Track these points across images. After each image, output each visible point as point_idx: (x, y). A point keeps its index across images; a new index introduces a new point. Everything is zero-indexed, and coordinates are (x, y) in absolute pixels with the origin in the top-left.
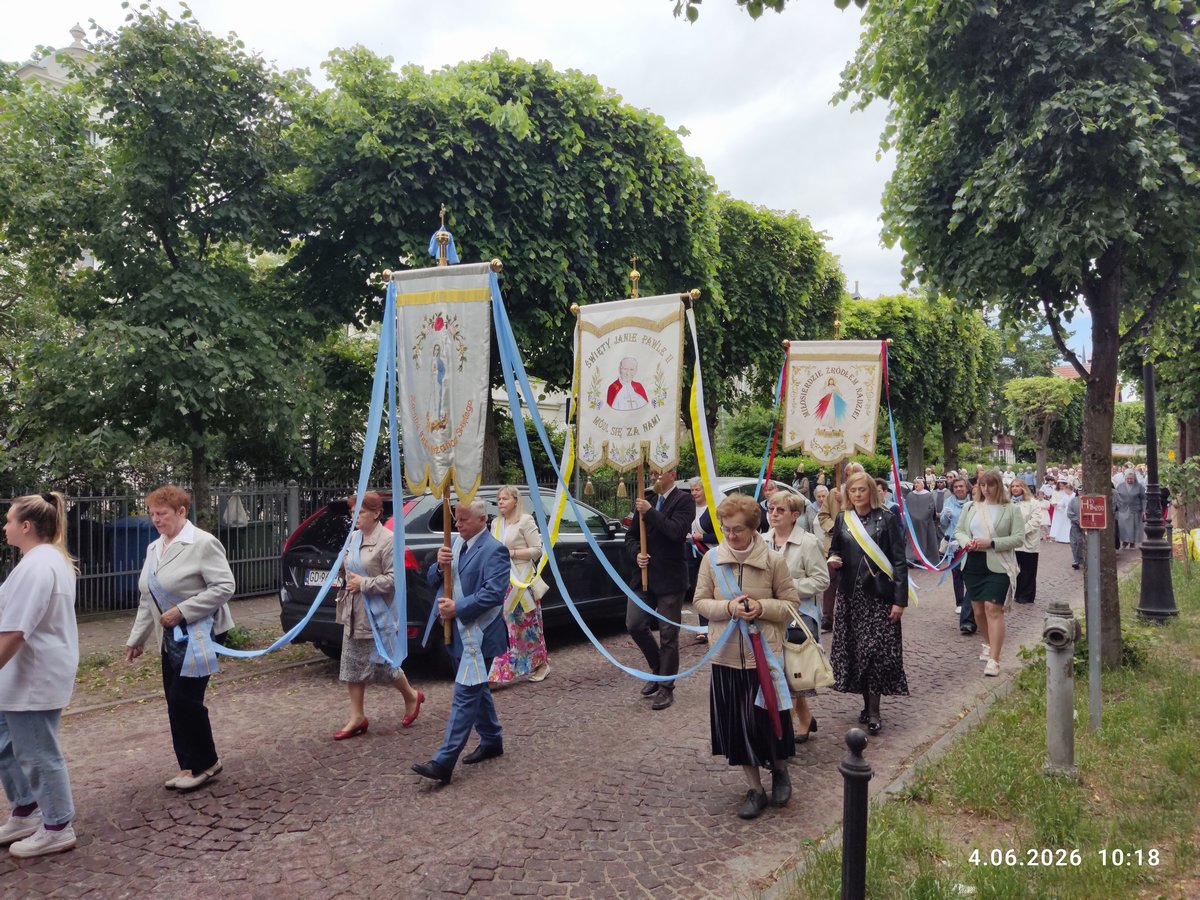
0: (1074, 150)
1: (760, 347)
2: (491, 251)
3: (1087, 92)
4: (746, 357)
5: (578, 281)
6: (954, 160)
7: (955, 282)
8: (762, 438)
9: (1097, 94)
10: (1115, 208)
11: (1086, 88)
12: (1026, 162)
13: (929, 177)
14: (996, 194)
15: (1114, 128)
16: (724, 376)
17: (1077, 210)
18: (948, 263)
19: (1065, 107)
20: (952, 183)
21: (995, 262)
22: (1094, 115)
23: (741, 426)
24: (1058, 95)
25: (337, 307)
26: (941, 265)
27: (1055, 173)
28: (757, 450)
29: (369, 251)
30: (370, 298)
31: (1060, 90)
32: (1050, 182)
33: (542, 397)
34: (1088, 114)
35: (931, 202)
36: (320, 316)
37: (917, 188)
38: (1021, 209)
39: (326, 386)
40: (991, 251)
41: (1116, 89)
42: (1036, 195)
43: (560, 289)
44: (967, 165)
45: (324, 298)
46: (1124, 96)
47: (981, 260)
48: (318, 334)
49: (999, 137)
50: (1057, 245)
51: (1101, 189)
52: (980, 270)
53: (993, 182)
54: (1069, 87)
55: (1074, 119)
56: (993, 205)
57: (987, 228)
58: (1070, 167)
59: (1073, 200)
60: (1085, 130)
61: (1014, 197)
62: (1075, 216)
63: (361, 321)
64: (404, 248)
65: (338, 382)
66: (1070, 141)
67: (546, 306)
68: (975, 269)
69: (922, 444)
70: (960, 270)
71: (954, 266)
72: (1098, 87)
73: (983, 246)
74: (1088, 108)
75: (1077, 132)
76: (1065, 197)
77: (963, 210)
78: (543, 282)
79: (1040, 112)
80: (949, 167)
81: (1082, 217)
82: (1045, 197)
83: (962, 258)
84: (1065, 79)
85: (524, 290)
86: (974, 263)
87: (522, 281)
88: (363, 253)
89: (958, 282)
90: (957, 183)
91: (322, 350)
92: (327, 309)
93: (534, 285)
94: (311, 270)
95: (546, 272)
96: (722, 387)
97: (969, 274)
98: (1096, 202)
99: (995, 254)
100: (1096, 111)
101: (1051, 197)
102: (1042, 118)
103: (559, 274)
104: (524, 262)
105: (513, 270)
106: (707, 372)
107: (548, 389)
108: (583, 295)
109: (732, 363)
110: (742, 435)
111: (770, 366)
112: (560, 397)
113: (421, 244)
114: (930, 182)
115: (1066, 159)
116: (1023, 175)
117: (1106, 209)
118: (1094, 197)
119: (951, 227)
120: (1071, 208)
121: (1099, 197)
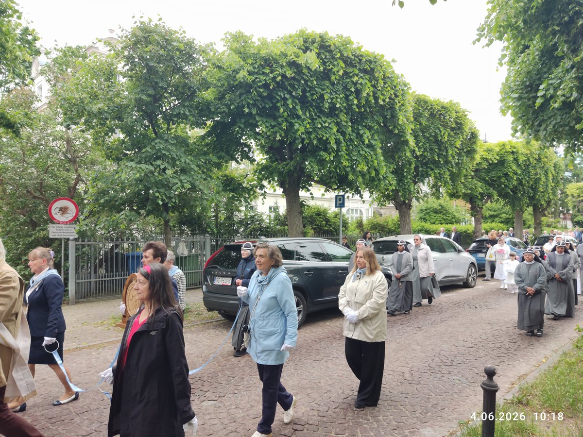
1: (434, 168)
2: (300, 124)
4: (427, 173)
5: (342, 137)
6: (538, 70)
7: (540, 133)
8: (435, 215)
12: (577, 70)
13: (525, 79)
14: (561, 88)
16: (415, 183)
18: (536, 124)
20: (537, 82)
21: (562, 123)
23: (424, 208)
25: (228, 153)
26: (533, 124)
28: (432, 221)
29: (242, 126)
30: (242, 149)
33: (323, 195)
35: (526, 93)
36: (219, 158)
37: (519, 85)
38: (575, 95)
39: (223, 190)
40: (559, 117)
43: (332, 142)
44: (545, 73)
45: (222, 150)
47: (554, 122)
48: (219, 166)
49: (563, 57)
52: (554, 127)
53: (559, 81)
56: (560, 92)
57: (556, 105)
61: (571, 88)
63: (238, 159)
64: (259, 124)
65: (228, 188)
67: (326, 150)
68: (551, 127)
69: (521, 218)
70: (543, 127)
71: (540, 125)
73: (555, 114)
77: (544, 96)
78: (324, 138)
80: (535, 74)
83: (543, 121)
85: (315, 142)
86: (550, 123)
87: (314, 138)
88: (240, 127)
89: (542, 134)
90: (540, 82)
91: (220, 173)
92: (223, 154)
93: (320, 140)
94: (216, 136)
95: (326, 133)
96: (415, 189)
97: (548, 129)
99: (562, 119)
103: (332, 134)
104: (315, 129)
105: (309, 133)
106: (406, 181)
107: (326, 191)
108: (343, 144)
109: (420, 176)
110: (424, 213)
111: (439, 177)
112: (332, 195)
113: (266, 122)
114: (525, 82)
116: (576, 77)
119: (537, 105)
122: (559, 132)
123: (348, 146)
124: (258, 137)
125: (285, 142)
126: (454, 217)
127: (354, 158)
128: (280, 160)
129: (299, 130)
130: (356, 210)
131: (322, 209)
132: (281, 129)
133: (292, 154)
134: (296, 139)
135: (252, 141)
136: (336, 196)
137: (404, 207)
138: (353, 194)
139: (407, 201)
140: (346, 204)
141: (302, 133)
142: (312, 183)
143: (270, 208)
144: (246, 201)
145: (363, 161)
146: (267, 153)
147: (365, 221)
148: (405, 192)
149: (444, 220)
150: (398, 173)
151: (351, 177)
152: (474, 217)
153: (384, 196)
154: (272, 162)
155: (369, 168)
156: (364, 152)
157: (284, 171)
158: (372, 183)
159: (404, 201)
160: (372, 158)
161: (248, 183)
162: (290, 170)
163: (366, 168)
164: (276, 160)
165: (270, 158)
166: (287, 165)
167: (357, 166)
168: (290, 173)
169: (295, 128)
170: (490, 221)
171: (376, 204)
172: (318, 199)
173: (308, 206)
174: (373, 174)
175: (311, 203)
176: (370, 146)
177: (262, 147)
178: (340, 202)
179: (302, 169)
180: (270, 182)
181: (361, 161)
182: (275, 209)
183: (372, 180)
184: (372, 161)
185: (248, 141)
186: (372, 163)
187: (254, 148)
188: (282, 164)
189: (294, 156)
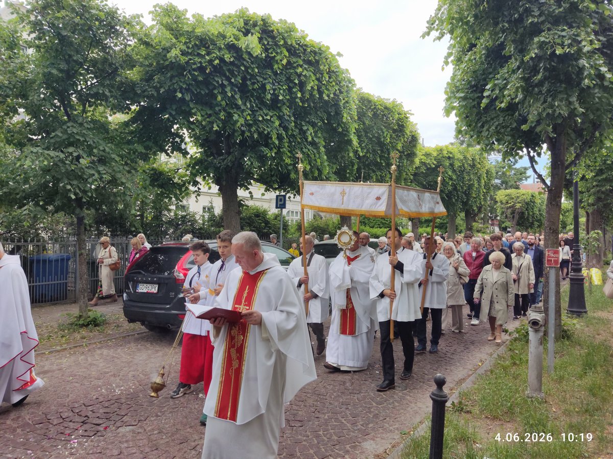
0: (550, 64)
1: (376, 170)
2: (239, 115)
3: (559, 32)
4: (369, 175)
5: (284, 133)
6: (484, 70)
7: (483, 134)
8: (374, 218)
9: (564, 34)
10: (570, 96)
11: (558, 30)
12: (524, 71)
13: (470, 79)
14: (508, 87)
15: (573, 52)
17: (551, 96)
18: (480, 124)
19: (547, 40)
20: (482, 83)
21: (504, 124)
22: (562, 45)
24: (543, 34)
25: (156, 143)
26: (475, 126)
27: (539, 77)
28: (371, 225)
29: (174, 113)
30: (174, 139)
31: (544, 31)
32: (536, 81)
33: (263, 195)
34: (559, 44)
35: (472, 92)
36: (147, 148)
37: (464, 84)
38: (520, 96)
39: (150, 185)
40: (502, 119)
41: (574, 31)
42: (529, 88)
43: (274, 137)
44: (490, 73)
45: (149, 139)
46: (578, 35)
47: (497, 123)
48: (145, 158)
49: (510, 57)
50: (539, 114)
51: (563, 85)
52: (496, 128)
53: (505, 82)
54: (549, 29)
55: (552, 47)
56: (506, 92)
57: (503, 105)
58: (547, 74)
59: (549, 91)
60: (558, 52)
61: (517, 88)
62: (549, 99)
63: (169, 152)
64: (193, 111)
65: (156, 184)
66: (548, 59)
67: (267, 145)
68: (493, 128)
69: (454, 223)
70: (485, 129)
71: (483, 126)
72: (564, 30)
73: (498, 116)
74: (559, 41)
75: (554, 53)
76: (544, 89)
77: (490, 96)
78: (266, 132)
79: (534, 43)
80: (481, 74)
81: (553, 100)
82: (533, 89)
83: (487, 122)
84: (547, 26)
85: (256, 136)
86: (493, 124)
87: (255, 132)
88: (170, 114)
89: (485, 134)
90: (485, 82)
91: (147, 166)
92: (150, 144)
93: (260, 134)
94: (142, 123)
95: (267, 127)
97: (490, 130)
98: (560, 92)
99: (504, 120)
100: (563, 43)
101: (536, 89)
103: (274, 128)
104: (256, 121)
105: (250, 126)
107: (267, 190)
108: (286, 140)
112: (272, 195)
113: (202, 110)
114: (470, 82)
115: (545, 69)
116: (521, 78)
117: (566, 96)
118: (559, 89)
119: (483, 105)
120: (547, 95)
121: (562, 89)
122: (501, 133)
123: (290, 142)
124: (192, 126)
125: (222, 135)
128: (216, 154)
129: (238, 121)
130: (297, 212)
131: (262, 210)
132: (219, 119)
133: (230, 149)
134: (234, 131)
135: (185, 131)
136: (277, 196)
138: (295, 195)
140: (287, 205)
141: (242, 125)
142: (252, 181)
143: (204, 208)
144: (177, 199)
145: (305, 160)
146: (202, 146)
149: (383, 224)
151: (293, 176)
152: (412, 221)
154: (208, 156)
155: (312, 167)
156: (307, 150)
157: (220, 166)
160: (315, 156)
161: (179, 179)
162: (228, 166)
163: (309, 168)
164: (212, 154)
165: (205, 151)
166: (223, 160)
168: (228, 170)
169: (234, 118)
170: (425, 225)
172: (258, 200)
173: (248, 206)
174: (316, 173)
175: (250, 203)
176: (313, 143)
177: (196, 138)
178: (281, 203)
179: (241, 166)
180: (204, 178)
182: (210, 209)
184: (315, 160)
185: (180, 132)
186: (314, 162)
187: (187, 139)
188: (219, 158)
189: (231, 151)
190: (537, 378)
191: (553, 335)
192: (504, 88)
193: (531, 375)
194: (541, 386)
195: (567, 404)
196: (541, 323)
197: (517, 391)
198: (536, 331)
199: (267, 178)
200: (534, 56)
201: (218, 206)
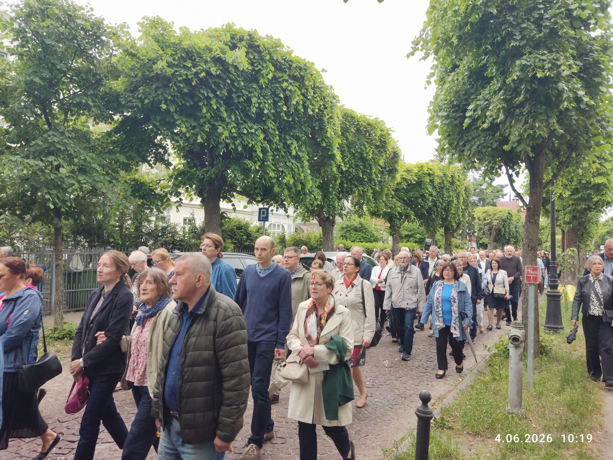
0: (531, 86)
1: (358, 185)
2: (223, 128)
3: (539, 56)
4: (351, 190)
5: (269, 146)
6: (466, 91)
7: (465, 153)
8: (355, 233)
9: (544, 57)
10: (550, 117)
11: (539, 54)
12: (505, 93)
13: (453, 99)
14: (490, 108)
15: (553, 76)
16: (340, 199)
17: (531, 117)
18: (461, 143)
19: (529, 64)
20: (464, 103)
21: (485, 144)
22: (543, 68)
23: (345, 226)
24: (524, 57)
25: (139, 153)
26: (457, 145)
27: (521, 98)
28: (353, 239)
29: (158, 124)
30: (157, 150)
31: (525, 54)
32: (518, 103)
33: (245, 207)
34: (539, 68)
35: (453, 112)
36: (129, 158)
37: (447, 104)
38: (502, 117)
39: (131, 196)
40: (483, 139)
41: (554, 55)
42: (510, 110)
43: (259, 150)
44: (472, 94)
45: (131, 149)
46: (557, 60)
47: (478, 143)
48: (127, 168)
49: (492, 79)
50: (520, 135)
51: (544, 107)
52: (478, 147)
53: (487, 102)
54: (530, 53)
55: (533, 70)
56: (488, 113)
57: (485, 126)
58: (528, 95)
59: (529, 112)
60: (539, 75)
61: (499, 109)
62: (530, 121)
63: (151, 162)
64: (178, 123)
65: (137, 194)
66: (529, 81)
67: (251, 158)
68: (475, 147)
70: (468, 147)
71: (464, 145)
72: (544, 54)
73: (479, 136)
74: (539, 64)
75: (535, 76)
76: (525, 110)
77: (472, 116)
78: (250, 145)
79: (515, 66)
80: (463, 94)
81: (534, 121)
82: (515, 111)
83: (468, 141)
84: (528, 49)
85: (240, 149)
86: (474, 144)
87: (239, 145)
88: (154, 125)
89: (467, 153)
90: (467, 103)
91: (128, 177)
92: (133, 154)
93: (244, 147)
94: (125, 133)
95: (252, 140)
97: (472, 149)
98: (541, 114)
99: (485, 140)
100: (544, 66)
101: (518, 110)
102: (516, 69)
103: (258, 141)
104: (240, 134)
105: (235, 138)
106: (331, 197)
107: (250, 202)
108: (270, 154)
109: (344, 193)
110: (345, 230)
111: (363, 195)
112: (255, 208)
113: (186, 121)
114: (453, 101)
115: (527, 91)
116: (504, 98)
117: (546, 118)
118: (540, 111)
119: (465, 125)
120: (528, 116)
121: (542, 111)
122: (482, 153)
123: (274, 156)
124: (176, 138)
125: (205, 147)
126: (373, 236)
127: (281, 169)
128: (200, 165)
129: (223, 134)
130: (278, 225)
131: (244, 223)
132: (203, 131)
133: (214, 161)
134: (219, 143)
135: (168, 142)
136: (260, 209)
137: (327, 223)
138: (277, 208)
139: (331, 218)
140: (270, 218)
141: (227, 138)
142: (234, 193)
143: (185, 220)
144: (158, 210)
145: (289, 173)
146: (185, 157)
147: (287, 238)
148: (330, 208)
149: (364, 238)
150: (323, 187)
151: (276, 189)
152: (393, 236)
153: (308, 211)
154: (191, 168)
155: (296, 181)
156: (291, 164)
157: (204, 178)
158: (298, 197)
159: (328, 218)
160: (298, 170)
161: (161, 190)
162: (211, 178)
163: (292, 181)
164: (195, 166)
165: (188, 163)
166: (207, 172)
167: (284, 178)
168: (211, 182)
169: (219, 131)
170: (405, 240)
171: (299, 220)
172: (240, 212)
173: (228, 218)
174: (299, 187)
175: (232, 215)
176: (297, 158)
177: (179, 149)
178: (264, 216)
179: (224, 178)
180: (187, 189)
181: (287, 173)
182: (190, 221)
183: (298, 193)
184: (299, 174)
185: (164, 142)
186: (298, 176)
187: (171, 151)
188: (202, 170)
189: (215, 163)
190: (517, 394)
191: (532, 351)
192: (486, 108)
193: (511, 391)
194: (521, 402)
195: (547, 420)
196: (521, 339)
197: (498, 407)
198: (517, 347)
199: (250, 190)
200: (516, 78)
201: (200, 217)
